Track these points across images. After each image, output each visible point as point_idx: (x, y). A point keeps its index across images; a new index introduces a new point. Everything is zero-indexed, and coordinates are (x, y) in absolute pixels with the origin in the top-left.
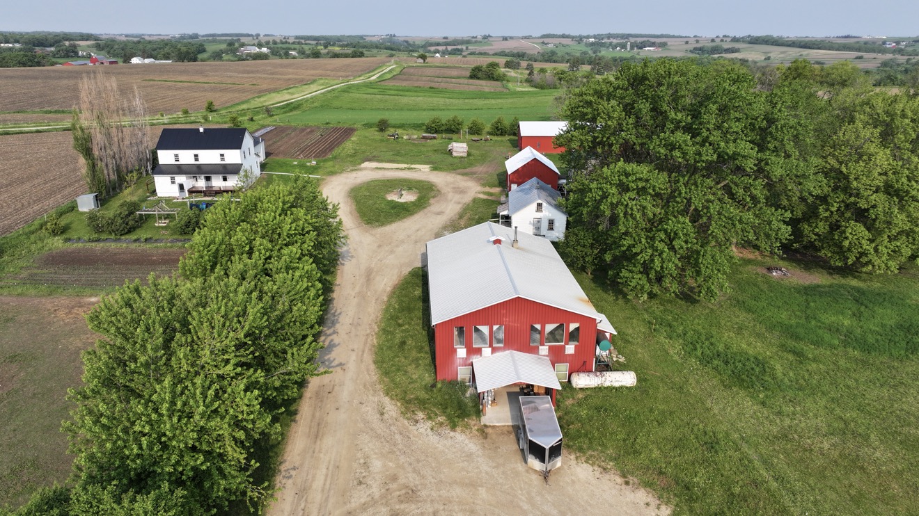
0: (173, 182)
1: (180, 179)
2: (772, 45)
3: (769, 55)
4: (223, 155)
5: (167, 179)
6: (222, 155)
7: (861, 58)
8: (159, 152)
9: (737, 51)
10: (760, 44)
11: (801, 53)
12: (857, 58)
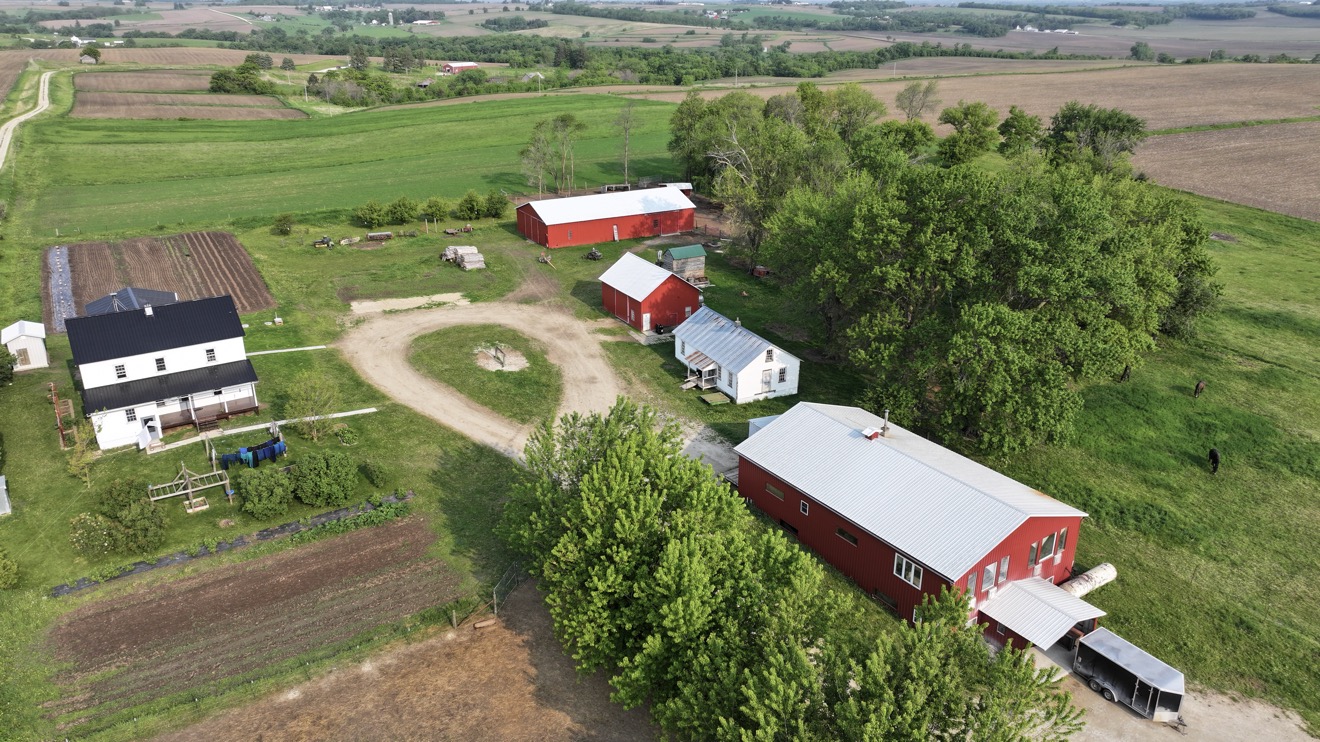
0: (131, 417)
1: (144, 410)
2: (584, 15)
3: (586, 30)
4: (212, 350)
5: (118, 415)
6: (210, 351)
7: (692, 33)
8: (83, 368)
9: (544, 24)
10: (568, 14)
11: (624, 27)
12: (688, 33)
